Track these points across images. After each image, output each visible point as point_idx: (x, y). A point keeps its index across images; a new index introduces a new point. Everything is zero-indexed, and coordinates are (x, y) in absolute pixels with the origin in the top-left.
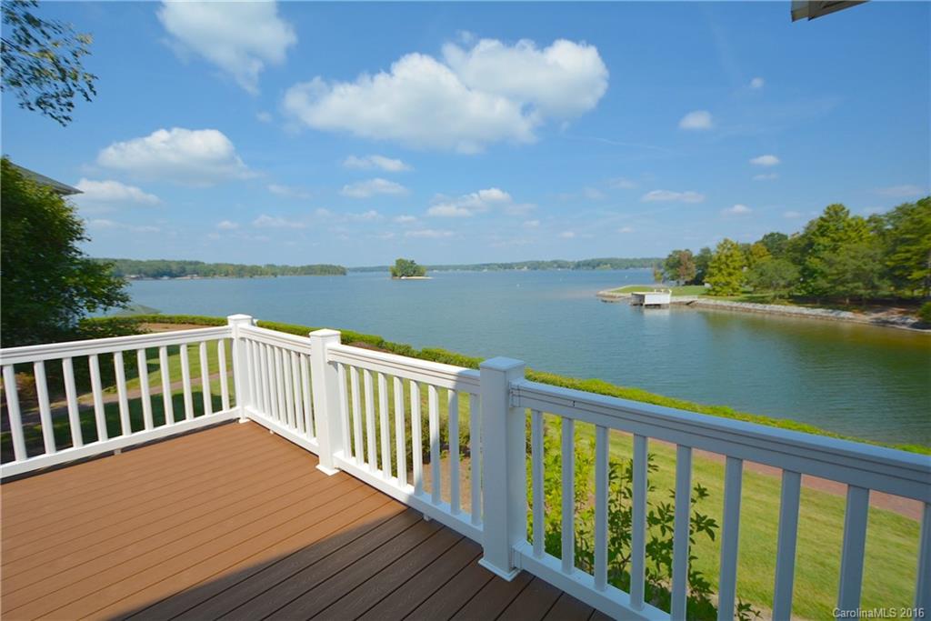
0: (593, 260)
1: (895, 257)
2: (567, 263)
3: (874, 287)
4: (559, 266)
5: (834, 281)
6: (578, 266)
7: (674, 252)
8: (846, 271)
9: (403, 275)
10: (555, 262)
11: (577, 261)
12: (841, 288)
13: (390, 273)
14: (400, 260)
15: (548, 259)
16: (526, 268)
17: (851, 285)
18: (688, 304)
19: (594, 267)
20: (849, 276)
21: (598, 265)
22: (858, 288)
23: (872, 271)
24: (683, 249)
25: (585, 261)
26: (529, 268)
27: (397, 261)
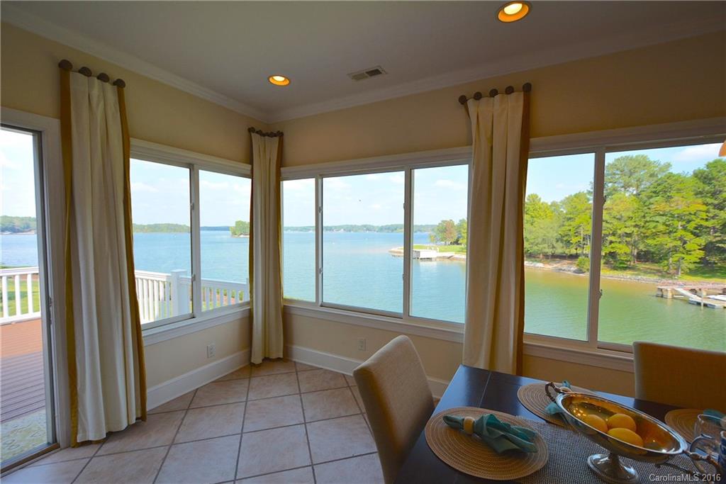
0: (392, 225)
1: (563, 228)
2: (373, 227)
3: (553, 247)
4: (368, 229)
5: (532, 243)
6: (382, 229)
7: (442, 221)
8: (538, 237)
9: (241, 234)
10: (365, 226)
11: (380, 226)
12: (536, 248)
13: (230, 232)
14: (239, 221)
15: (359, 224)
16: (342, 230)
17: (541, 246)
18: (449, 258)
19: (392, 231)
20: (540, 240)
21: (396, 229)
22: (545, 248)
23: (552, 237)
24: (448, 220)
25: (386, 226)
26: (344, 230)
27: (237, 223)
